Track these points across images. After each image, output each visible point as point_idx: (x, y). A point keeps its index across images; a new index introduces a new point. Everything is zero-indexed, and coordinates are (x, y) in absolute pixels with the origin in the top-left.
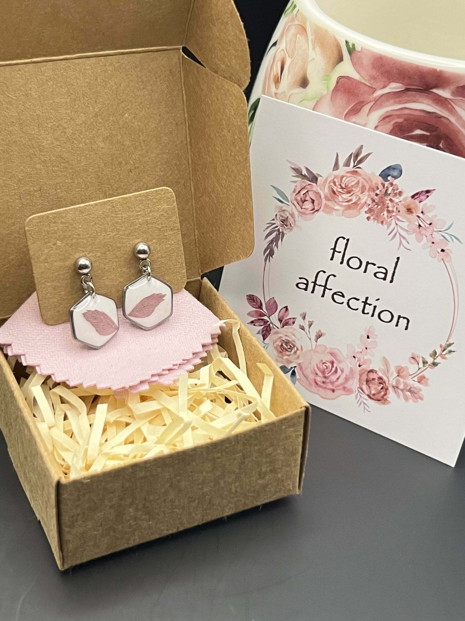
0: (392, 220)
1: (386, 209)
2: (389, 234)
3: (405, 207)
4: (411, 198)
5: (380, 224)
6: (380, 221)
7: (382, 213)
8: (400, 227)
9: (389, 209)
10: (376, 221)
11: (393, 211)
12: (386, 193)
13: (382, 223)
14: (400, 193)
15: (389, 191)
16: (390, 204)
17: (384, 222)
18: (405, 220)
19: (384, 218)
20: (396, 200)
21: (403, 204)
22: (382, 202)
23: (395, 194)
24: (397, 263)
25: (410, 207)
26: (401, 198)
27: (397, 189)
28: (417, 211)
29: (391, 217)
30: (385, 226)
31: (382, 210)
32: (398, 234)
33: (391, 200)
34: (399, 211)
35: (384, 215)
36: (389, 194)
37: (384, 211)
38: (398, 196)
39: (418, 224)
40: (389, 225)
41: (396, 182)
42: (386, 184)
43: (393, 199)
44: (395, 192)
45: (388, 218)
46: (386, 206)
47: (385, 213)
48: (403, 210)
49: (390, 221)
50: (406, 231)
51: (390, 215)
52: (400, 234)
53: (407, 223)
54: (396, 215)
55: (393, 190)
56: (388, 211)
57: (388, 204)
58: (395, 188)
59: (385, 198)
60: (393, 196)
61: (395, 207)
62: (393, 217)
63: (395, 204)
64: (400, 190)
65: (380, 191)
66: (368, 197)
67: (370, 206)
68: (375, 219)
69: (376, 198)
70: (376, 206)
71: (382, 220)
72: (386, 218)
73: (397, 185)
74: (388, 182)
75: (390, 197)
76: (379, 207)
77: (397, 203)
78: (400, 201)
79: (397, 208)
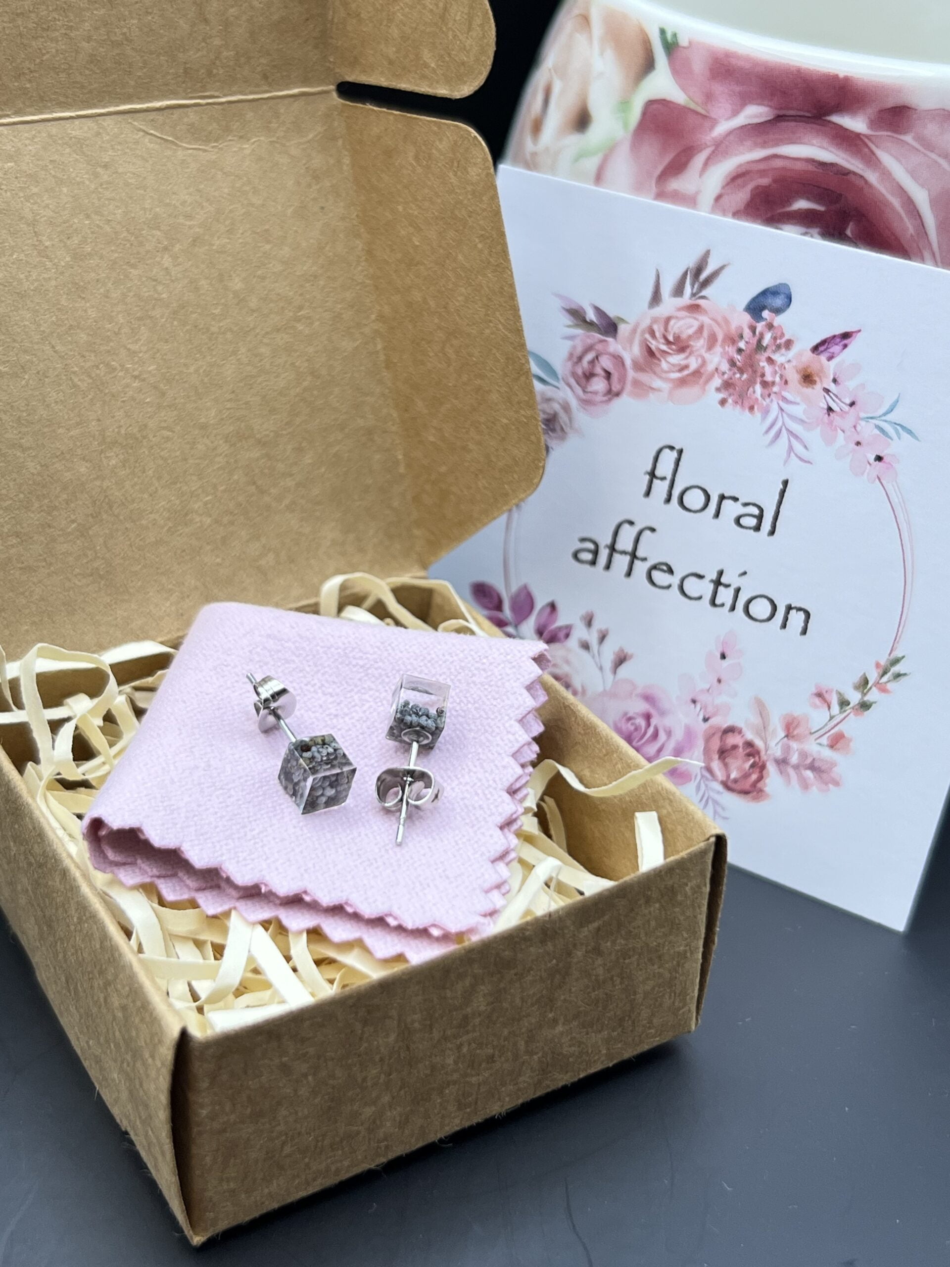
0: (772, 400)
1: (759, 380)
2: (766, 433)
3: (798, 372)
4: (810, 353)
5: (746, 412)
6: (747, 404)
7: (751, 389)
8: (788, 415)
9: (765, 379)
10: (738, 406)
11: (773, 383)
12: (760, 347)
13: (751, 408)
14: (789, 344)
15: (767, 339)
16: (768, 370)
17: (756, 407)
18: (798, 400)
19: (757, 399)
20: (779, 358)
21: (795, 367)
22: (750, 366)
23: (779, 347)
24: (783, 493)
25: (809, 372)
26: (791, 354)
27: (783, 335)
28: (824, 379)
29: (769, 395)
30: (758, 415)
31: (751, 383)
32: (784, 430)
33: (770, 361)
34: (786, 382)
35: (754, 392)
36: (765, 349)
37: (755, 383)
38: (783, 350)
39: (826, 406)
40: (766, 412)
41: (778, 320)
42: (760, 326)
43: (774, 357)
44: (778, 341)
45: (764, 399)
46: (759, 374)
47: (758, 388)
48: (794, 378)
49: (768, 406)
50: (802, 422)
51: (766, 392)
52: (788, 431)
53: (803, 407)
54: (780, 391)
55: (775, 339)
56: (765, 384)
57: (764, 367)
58: (778, 334)
59: (757, 357)
60: (774, 352)
61: (778, 375)
62: (773, 396)
63: (777, 368)
64: (787, 337)
65: (747, 342)
66: (722, 357)
67: (726, 376)
68: (736, 403)
69: (739, 357)
70: (738, 376)
71: (752, 403)
72: (760, 398)
73: (780, 326)
74: (764, 323)
75: (768, 353)
76: (745, 376)
77: (782, 364)
78: (789, 361)
79: (781, 376)
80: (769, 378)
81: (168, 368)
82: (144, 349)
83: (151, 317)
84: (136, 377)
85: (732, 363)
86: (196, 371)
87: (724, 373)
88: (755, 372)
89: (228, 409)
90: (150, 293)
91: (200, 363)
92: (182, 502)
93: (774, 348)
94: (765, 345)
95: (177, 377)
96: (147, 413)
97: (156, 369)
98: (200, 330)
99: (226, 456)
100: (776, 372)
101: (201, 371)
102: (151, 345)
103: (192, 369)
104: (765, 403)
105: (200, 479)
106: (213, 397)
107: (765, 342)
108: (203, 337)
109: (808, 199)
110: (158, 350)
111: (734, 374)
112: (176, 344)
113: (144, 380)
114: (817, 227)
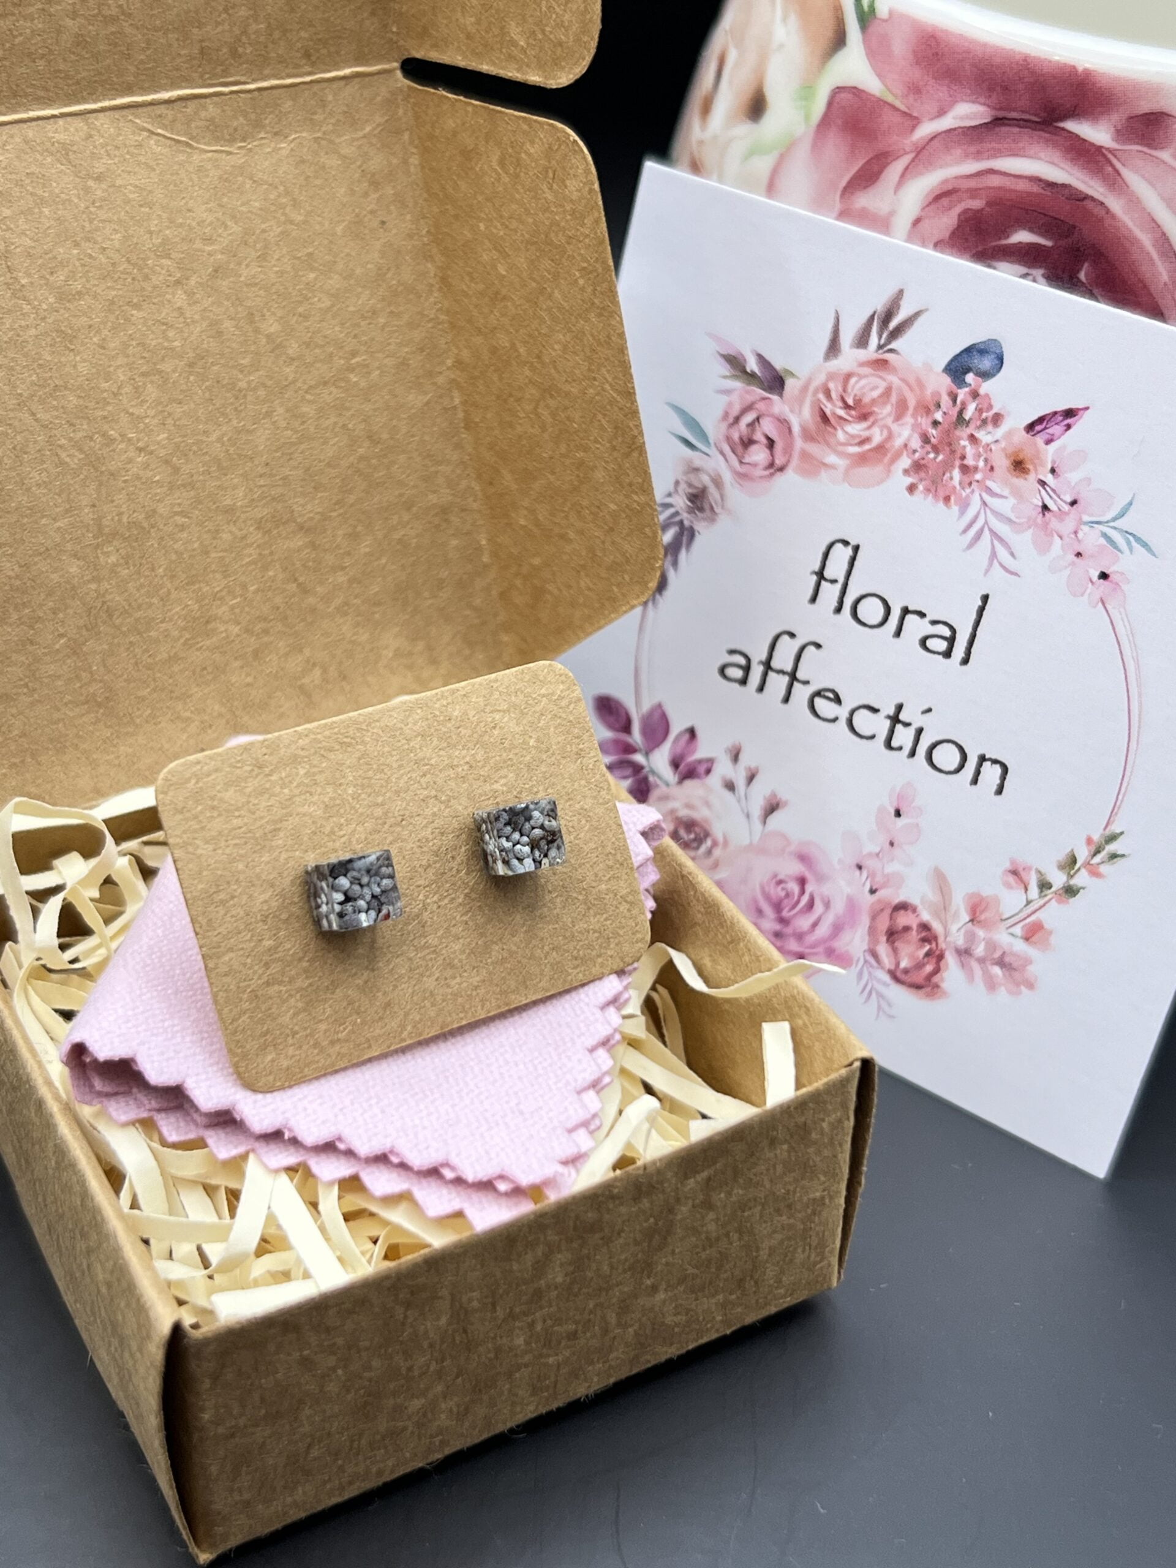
0: (973, 491)
1: (957, 463)
2: (965, 531)
3: (1007, 456)
4: (1024, 433)
5: (941, 504)
6: (942, 493)
7: (948, 475)
8: (994, 512)
9: (966, 462)
10: (930, 497)
11: (976, 469)
12: (960, 420)
13: (947, 499)
14: (997, 419)
15: (970, 412)
16: (970, 451)
17: (952, 498)
18: (1006, 493)
19: (955, 487)
20: (983, 436)
21: (1004, 450)
22: (947, 444)
23: (984, 422)
24: (981, 611)
25: (1021, 457)
26: (1000, 432)
27: (990, 407)
28: (1040, 469)
29: (970, 484)
30: (955, 509)
31: (947, 466)
32: (986, 532)
33: (973, 438)
34: (992, 469)
35: (951, 478)
36: (968, 423)
37: (953, 466)
38: (990, 428)
39: (1040, 504)
40: (964, 505)
41: (987, 387)
42: (962, 394)
43: (980, 435)
44: (984, 415)
45: (963, 489)
46: (958, 455)
47: (957, 473)
48: (1002, 463)
49: (968, 496)
50: (1009, 521)
51: (967, 480)
52: (991, 530)
53: (1012, 501)
54: (984, 480)
55: (980, 411)
56: (965, 469)
57: (964, 447)
58: (985, 406)
59: (958, 433)
60: (979, 428)
61: (982, 458)
62: (974, 485)
63: (981, 450)
64: (995, 410)
65: (945, 413)
66: (913, 430)
67: (917, 455)
68: (928, 490)
69: (934, 432)
70: (932, 455)
71: (947, 493)
72: (958, 487)
73: (987, 395)
74: (967, 389)
75: (970, 430)
76: (941, 457)
77: (988, 445)
78: (997, 441)
79: (986, 460)
80: (970, 461)
81: (185, 436)
82: (151, 413)
83: (160, 372)
84: (140, 450)
85: (926, 439)
86: (219, 439)
87: (915, 451)
88: (953, 452)
89: (261, 486)
90: (160, 341)
91: (224, 429)
92: (201, 607)
93: (979, 423)
94: (967, 418)
95: (195, 448)
96: (156, 494)
97: (168, 438)
98: (223, 386)
99: (258, 546)
100: (979, 456)
101: (225, 439)
102: (160, 408)
103: (214, 437)
104: (964, 494)
105: (225, 577)
106: (241, 472)
107: (968, 414)
108: (228, 395)
109: (1031, 230)
110: (170, 414)
111: (928, 453)
112: (192, 406)
113: (151, 453)
114: (1040, 267)
